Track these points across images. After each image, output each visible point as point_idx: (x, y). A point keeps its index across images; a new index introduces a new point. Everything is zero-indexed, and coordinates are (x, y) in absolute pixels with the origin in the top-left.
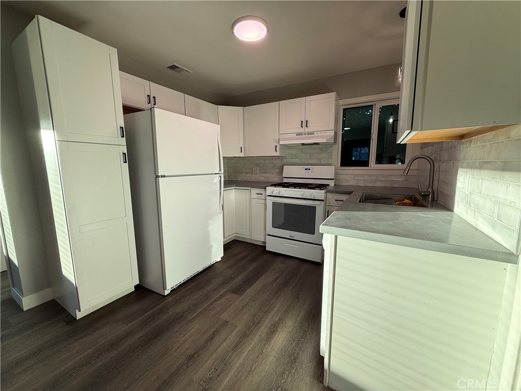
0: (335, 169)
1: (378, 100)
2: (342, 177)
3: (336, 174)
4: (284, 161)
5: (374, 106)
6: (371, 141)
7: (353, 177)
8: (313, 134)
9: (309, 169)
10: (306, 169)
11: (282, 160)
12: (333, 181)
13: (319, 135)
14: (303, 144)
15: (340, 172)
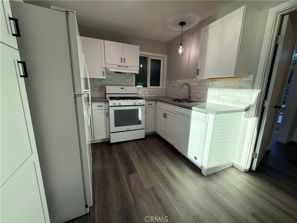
5: (148, 58)
6: (148, 75)
8: (128, 67)
9: (124, 88)
10: (121, 88)
12: (137, 95)
13: (131, 68)
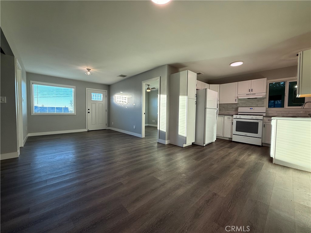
0: (266, 109)
1: (288, 80)
2: (270, 112)
3: (266, 111)
4: (238, 106)
5: (286, 82)
6: (285, 96)
7: (275, 112)
8: (255, 94)
10: (250, 109)
11: (237, 105)
12: (265, 113)
13: (258, 94)
14: (248, 98)
15: (268, 110)
